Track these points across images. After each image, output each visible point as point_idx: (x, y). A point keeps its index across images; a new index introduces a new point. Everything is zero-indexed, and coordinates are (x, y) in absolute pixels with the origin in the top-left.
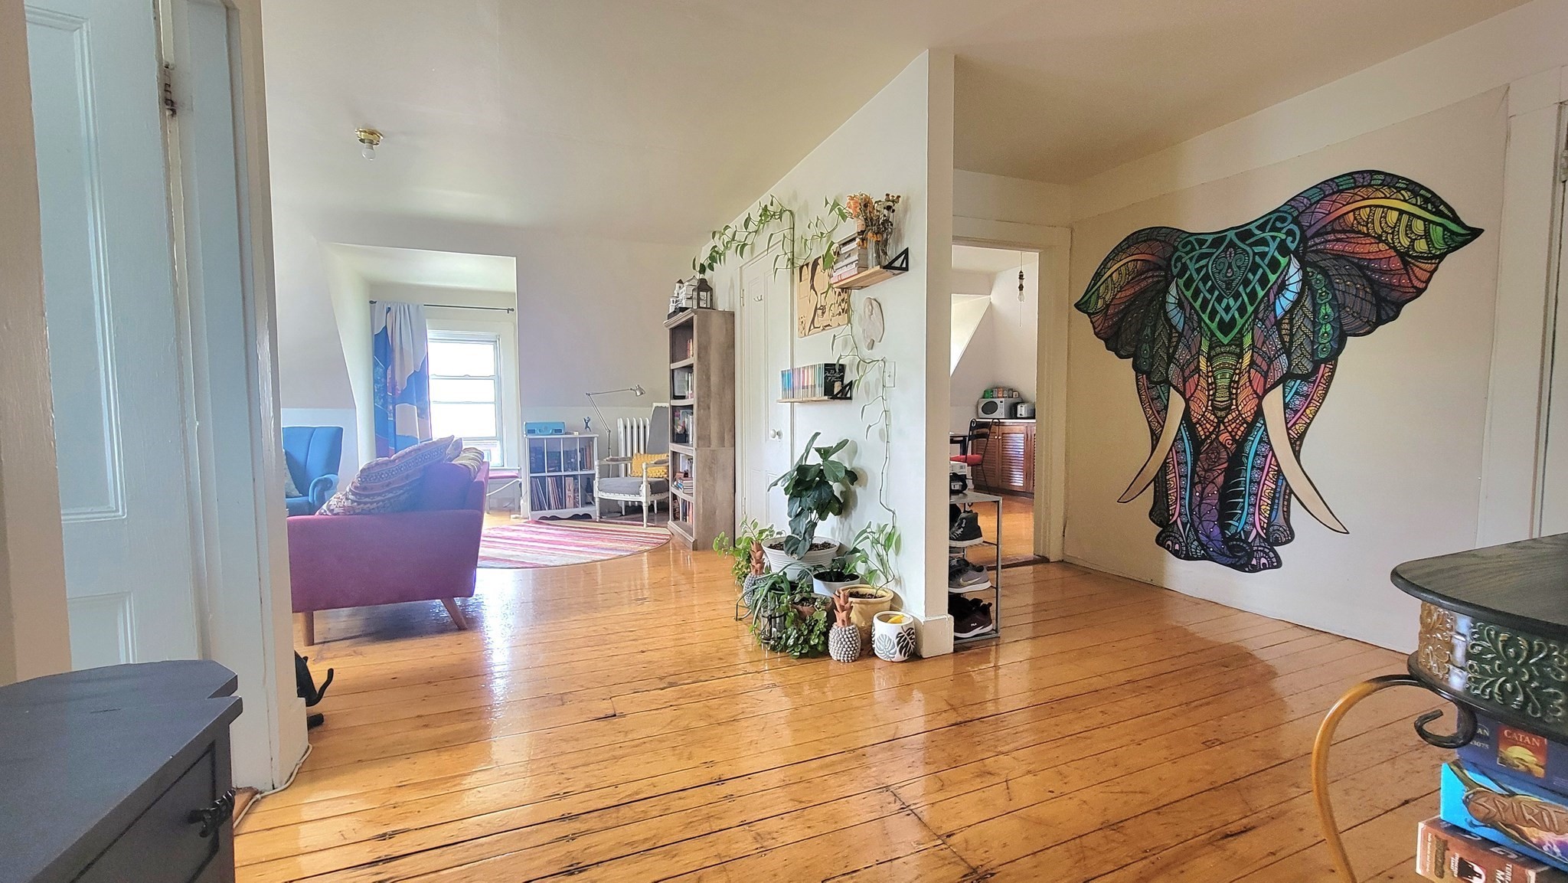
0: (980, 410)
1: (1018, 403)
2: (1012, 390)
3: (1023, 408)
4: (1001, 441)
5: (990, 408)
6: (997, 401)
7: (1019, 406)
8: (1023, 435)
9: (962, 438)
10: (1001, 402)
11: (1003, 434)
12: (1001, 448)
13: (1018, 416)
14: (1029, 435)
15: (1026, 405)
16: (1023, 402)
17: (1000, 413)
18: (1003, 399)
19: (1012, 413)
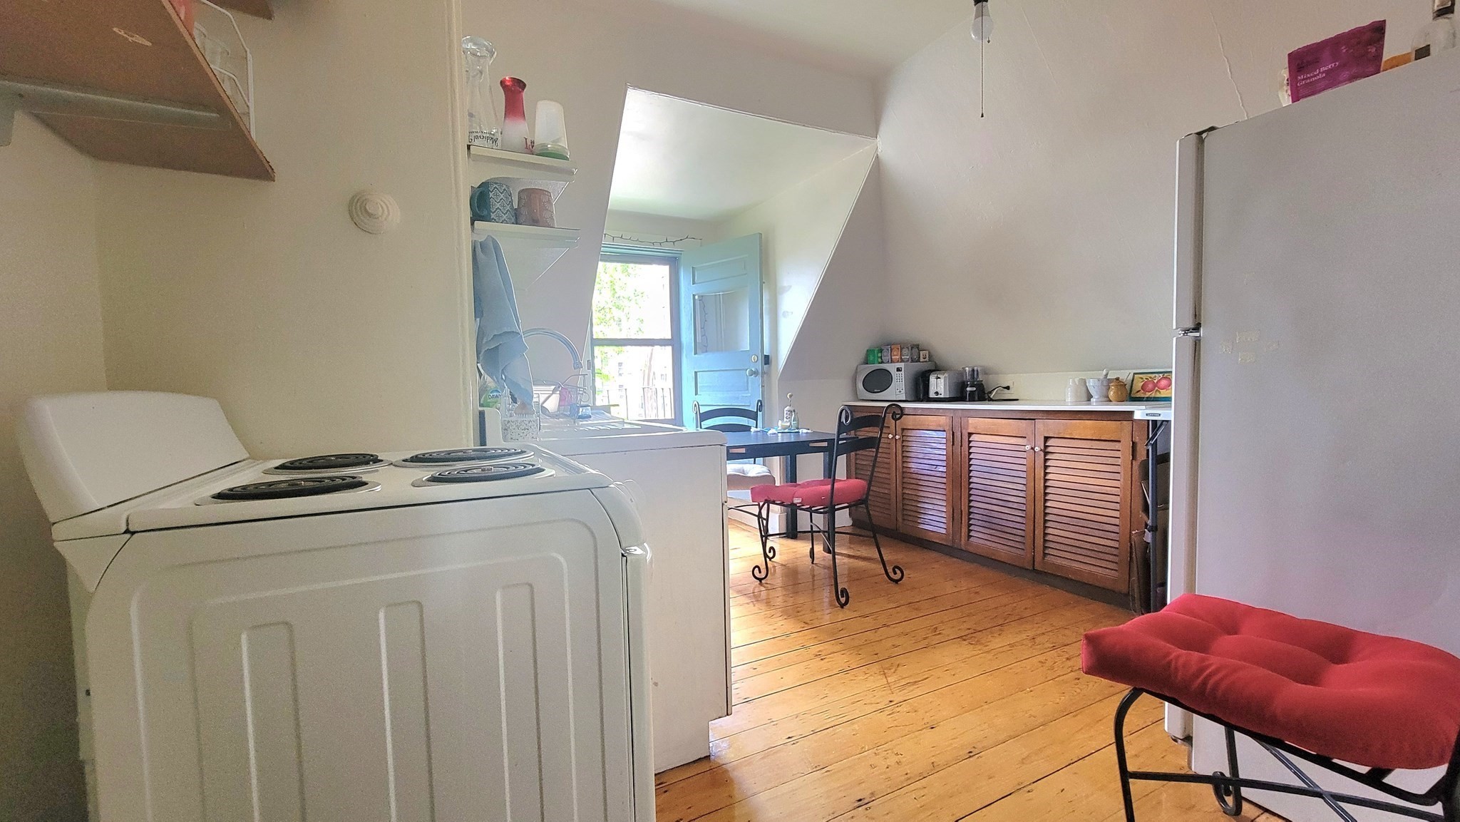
0: (860, 386)
1: (931, 371)
2: (917, 346)
3: (941, 381)
4: (899, 444)
5: (878, 381)
6: (891, 368)
7: (932, 379)
8: (943, 435)
9: (825, 444)
10: (899, 370)
11: (903, 429)
12: (899, 457)
13: (932, 395)
14: (958, 435)
15: (946, 375)
16: (937, 369)
17: (898, 389)
18: (902, 365)
19: (920, 390)
